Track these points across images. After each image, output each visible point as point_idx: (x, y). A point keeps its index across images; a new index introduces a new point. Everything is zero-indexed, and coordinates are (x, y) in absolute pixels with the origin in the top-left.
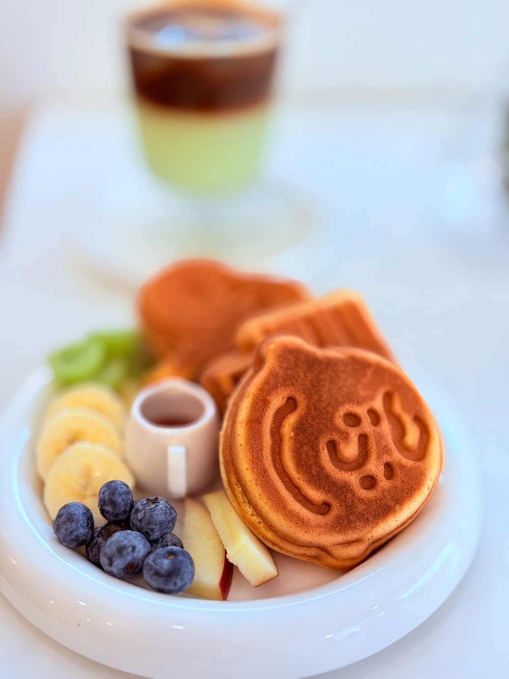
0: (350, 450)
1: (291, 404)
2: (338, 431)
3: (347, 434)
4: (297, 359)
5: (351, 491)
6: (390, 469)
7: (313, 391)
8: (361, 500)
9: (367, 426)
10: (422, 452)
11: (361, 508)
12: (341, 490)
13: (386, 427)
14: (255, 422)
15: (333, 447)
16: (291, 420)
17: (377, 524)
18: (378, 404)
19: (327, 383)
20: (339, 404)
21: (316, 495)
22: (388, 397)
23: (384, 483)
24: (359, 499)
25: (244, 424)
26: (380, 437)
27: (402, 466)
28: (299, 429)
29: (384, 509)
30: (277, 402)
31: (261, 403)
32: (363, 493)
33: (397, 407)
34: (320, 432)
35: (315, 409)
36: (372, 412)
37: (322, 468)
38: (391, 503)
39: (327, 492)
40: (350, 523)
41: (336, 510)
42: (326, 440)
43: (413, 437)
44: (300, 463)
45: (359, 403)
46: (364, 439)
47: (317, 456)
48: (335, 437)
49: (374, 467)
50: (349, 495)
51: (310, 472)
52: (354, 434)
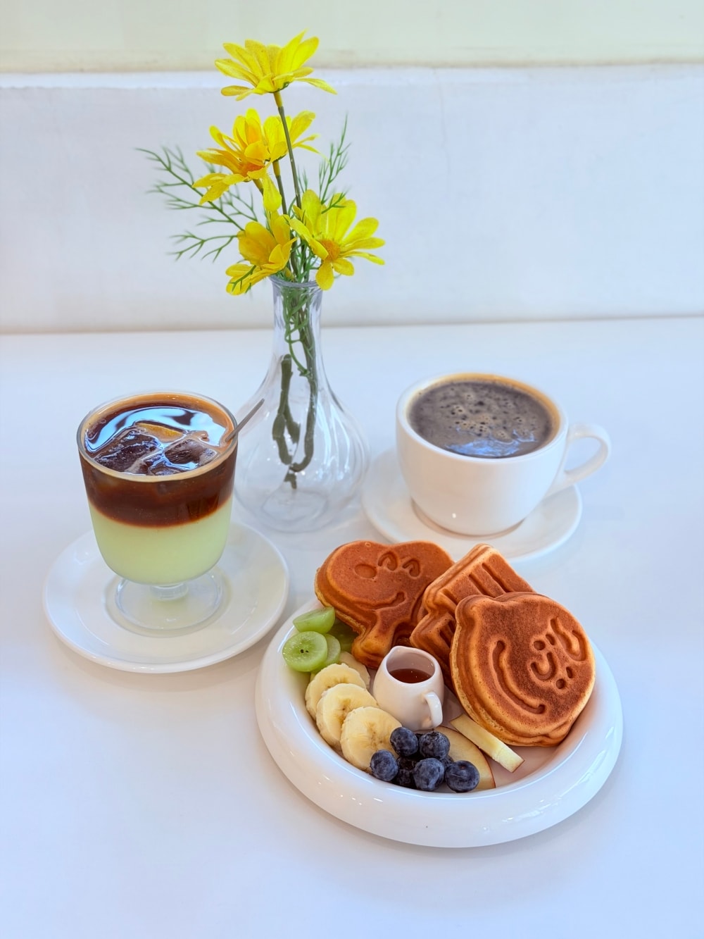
0: (545, 666)
1: (501, 646)
2: (534, 655)
3: (541, 656)
4: (494, 613)
5: (554, 693)
6: (570, 672)
7: (511, 632)
8: (560, 697)
9: (549, 647)
10: (584, 655)
11: (562, 701)
12: (548, 694)
13: (560, 644)
14: (483, 665)
15: (535, 666)
16: (505, 657)
17: (573, 709)
18: (550, 630)
19: (517, 624)
20: (529, 637)
21: (534, 702)
22: (554, 623)
23: (570, 681)
24: (560, 696)
25: (477, 668)
26: (558, 650)
27: (577, 667)
28: (512, 661)
29: (576, 699)
30: (492, 647)
31: (483, 650)
32: (560, 692)
33: (561, 628)
34: (525, 660)
35: (517, 645)
36: (549, 636)
37: (533, 683)
38: (578, 693)
39: (541, 697)
40: (559, 714)
41: (549, 707)
42: (530, 663)
43: (576, 646)
44: (520, 684)
45: (540, 632)
46: (550, 655)
47: (528, 676)
48: (535, 660)
49: (562, 673)
50: (554, 696)
51: (527, 688)
52: (544, 654)
